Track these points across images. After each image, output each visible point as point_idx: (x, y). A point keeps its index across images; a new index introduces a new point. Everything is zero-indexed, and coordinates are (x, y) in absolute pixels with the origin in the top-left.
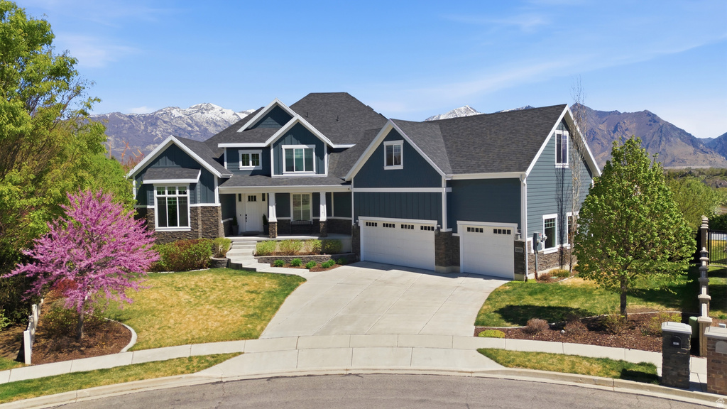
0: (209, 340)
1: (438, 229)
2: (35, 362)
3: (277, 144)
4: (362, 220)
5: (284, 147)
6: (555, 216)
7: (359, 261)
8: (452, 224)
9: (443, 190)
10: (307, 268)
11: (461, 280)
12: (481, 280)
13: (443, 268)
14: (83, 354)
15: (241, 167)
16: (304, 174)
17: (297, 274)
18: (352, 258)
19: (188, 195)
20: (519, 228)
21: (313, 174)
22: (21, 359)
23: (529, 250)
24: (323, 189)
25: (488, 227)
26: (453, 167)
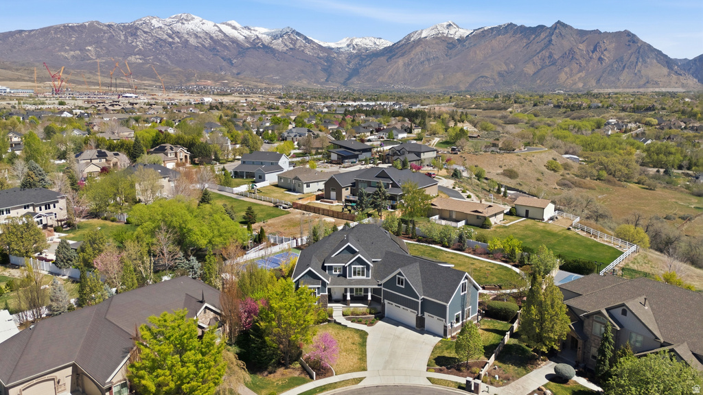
0: (354, 371)
1: (417, 315)
2: (316, 379)
3: (349, 265)
4: (386, 301)
5: (353, 266)
6: (460, 312)
7: (384, 317)
8: (422, 313)
9: (420, 302)
10: (366, 324)
11: (426, 336)
12: (432, 336)
13: (418, 329)
14: (325, 377)
15: (334, 273)
16: (360, 277)
17: (364, 330)
18: (381, 316)
19: (317, 291)
20: (446, 321)
21: (364, 277)
22: (312, 378)
23: (449, 328)
24: (370, 287)
25: (436, 317)
26: (424, 292)
